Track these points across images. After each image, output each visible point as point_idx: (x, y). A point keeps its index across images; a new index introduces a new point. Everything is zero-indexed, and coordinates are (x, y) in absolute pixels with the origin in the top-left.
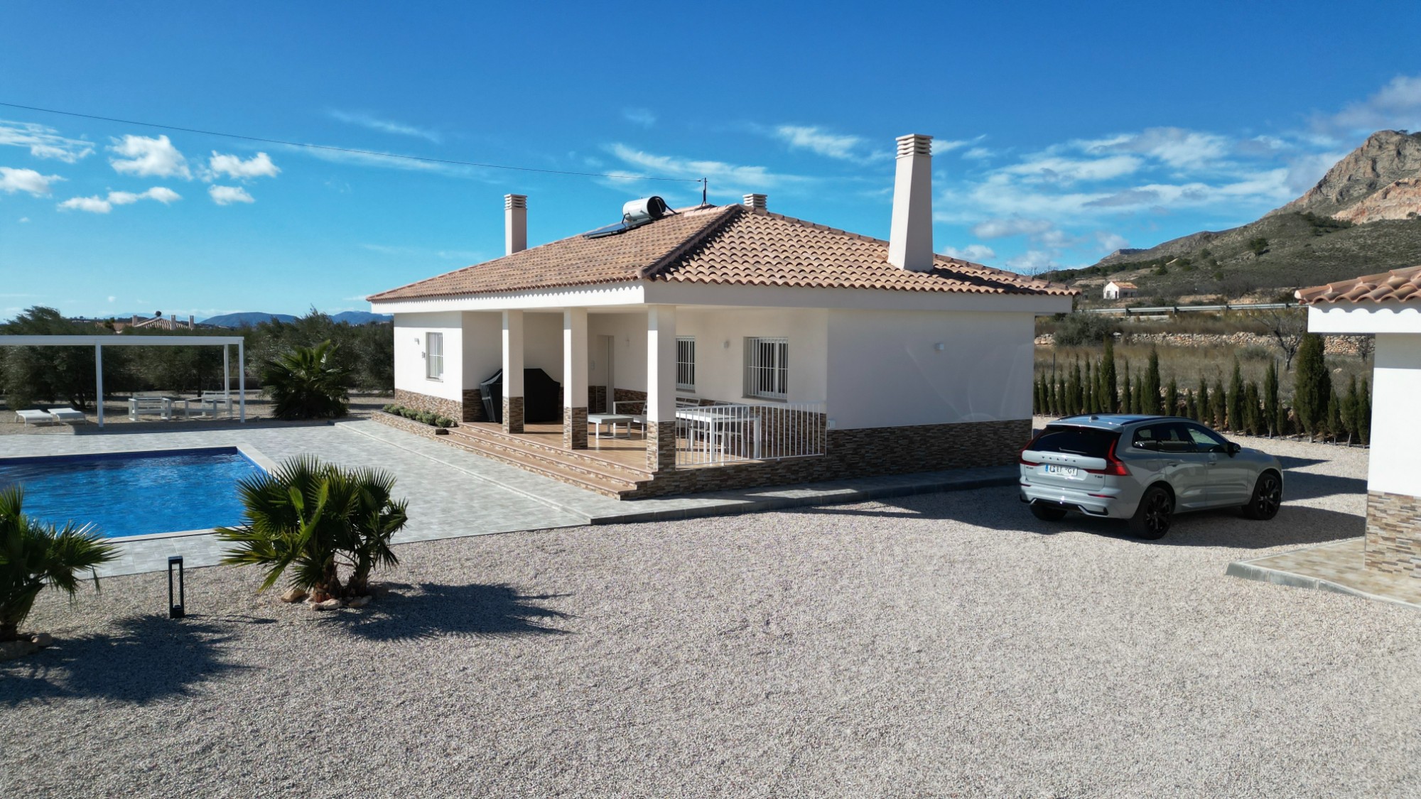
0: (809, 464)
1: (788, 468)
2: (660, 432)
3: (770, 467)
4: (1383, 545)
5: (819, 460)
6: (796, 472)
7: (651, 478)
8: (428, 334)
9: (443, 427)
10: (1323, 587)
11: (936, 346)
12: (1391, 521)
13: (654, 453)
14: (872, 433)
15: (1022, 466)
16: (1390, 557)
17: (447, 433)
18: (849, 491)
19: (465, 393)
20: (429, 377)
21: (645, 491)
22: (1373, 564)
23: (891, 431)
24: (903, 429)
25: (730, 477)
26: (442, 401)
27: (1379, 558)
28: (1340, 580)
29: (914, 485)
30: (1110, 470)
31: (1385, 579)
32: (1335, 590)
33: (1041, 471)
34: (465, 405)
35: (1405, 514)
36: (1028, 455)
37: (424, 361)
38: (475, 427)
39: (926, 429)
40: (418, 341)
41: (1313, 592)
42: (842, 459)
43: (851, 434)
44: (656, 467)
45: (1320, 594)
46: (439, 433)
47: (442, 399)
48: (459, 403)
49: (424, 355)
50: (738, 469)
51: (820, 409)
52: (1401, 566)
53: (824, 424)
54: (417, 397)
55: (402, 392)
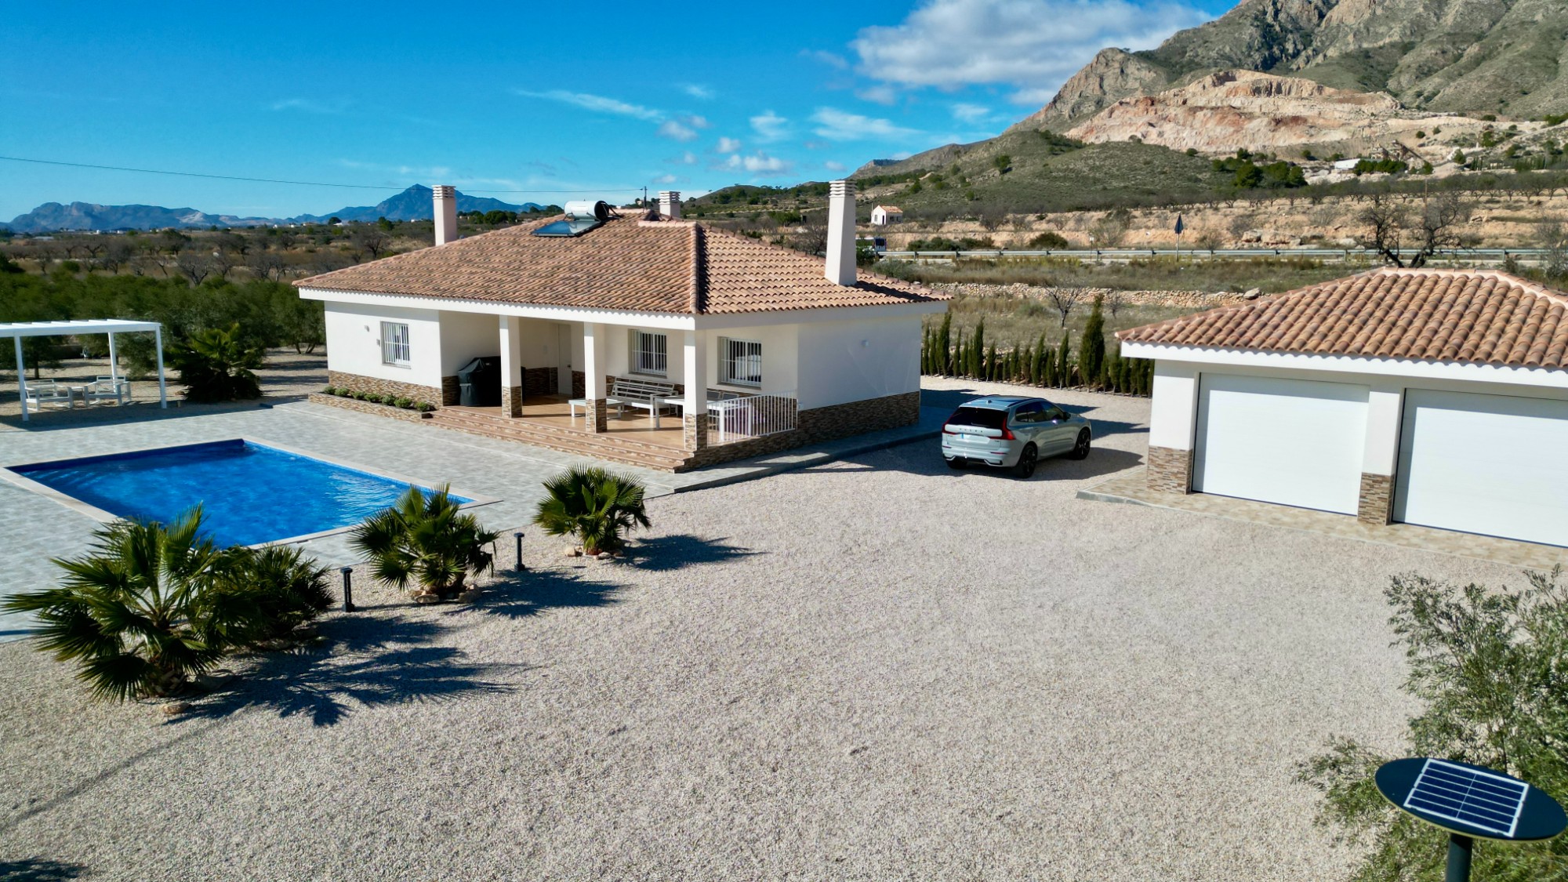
0: (787, 435)
1: (774, 441)
2: (698, 422)
3: (764, 440)
4: (1156, 476)
5: (793, 433)
6: (779, 443)
7: (692, 455)
8: (382, 323)
9: (428, 412)
10: (1128, 502)
11: (863, 342)
12: (1160, 462)
13: (693, 437)
14: (825, 411)
15: (944, 435)
16: (1160, 482)
17: (430, 416)
18: (819, 455)
19: (444, 380)
20: (384, 362)
21: (690, 466)
22: (1151, 487)
23: (835, 407)
24: (842, 406)
25: (740, 451)
26: (408, 386)
27: (1154, 483)
28: (1136, 497)
29: (859, 447)
30: (1005, 436)
31: (1157, 495)
32: (1135, 503)
33: (958, 438)
34: (444, 391)
35: (1168, 458)
36: (949, 427)
37: (379, 349)
38: (463, 412)
39: (857, 404)
40: (368, 329)
41: (1123, 505)
42: (806, 432)
43: (812, 412)
44: (695, 447)
45: (1128, 505)
46: (424, 417)
47: (409, 385)
48: (437, 389)
49: (379, 342)
50: (745, 444)
51: (792, 395)
52: (1165, 487)
53: (795, 407)
54: (367, 381)
55: (341, 374)
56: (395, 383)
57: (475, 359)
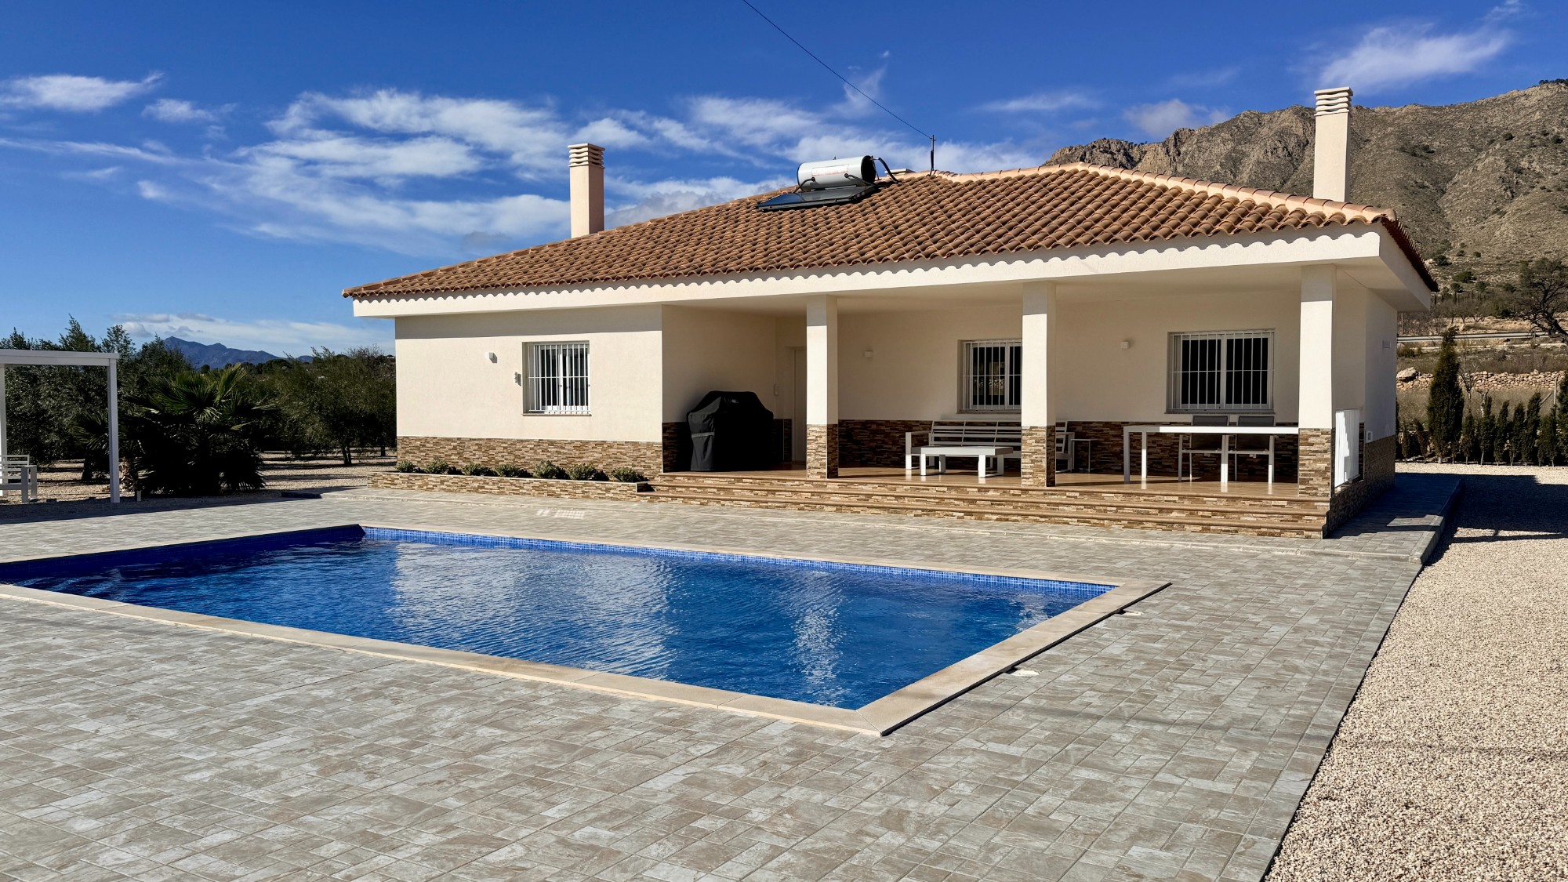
7: (1331, 507)
8: (525, 345)
9: (640, 482)
13: (1321, 474)
17: (645, 489)
19: (666, 427)
26: (582, 446)
34: (665, 446)
46: (641, 488)
48: (649, 445)
49: (518, 378)
54: (486, 445)
55: (426, 440)
56: (552, 443)
57: (712, 396)
